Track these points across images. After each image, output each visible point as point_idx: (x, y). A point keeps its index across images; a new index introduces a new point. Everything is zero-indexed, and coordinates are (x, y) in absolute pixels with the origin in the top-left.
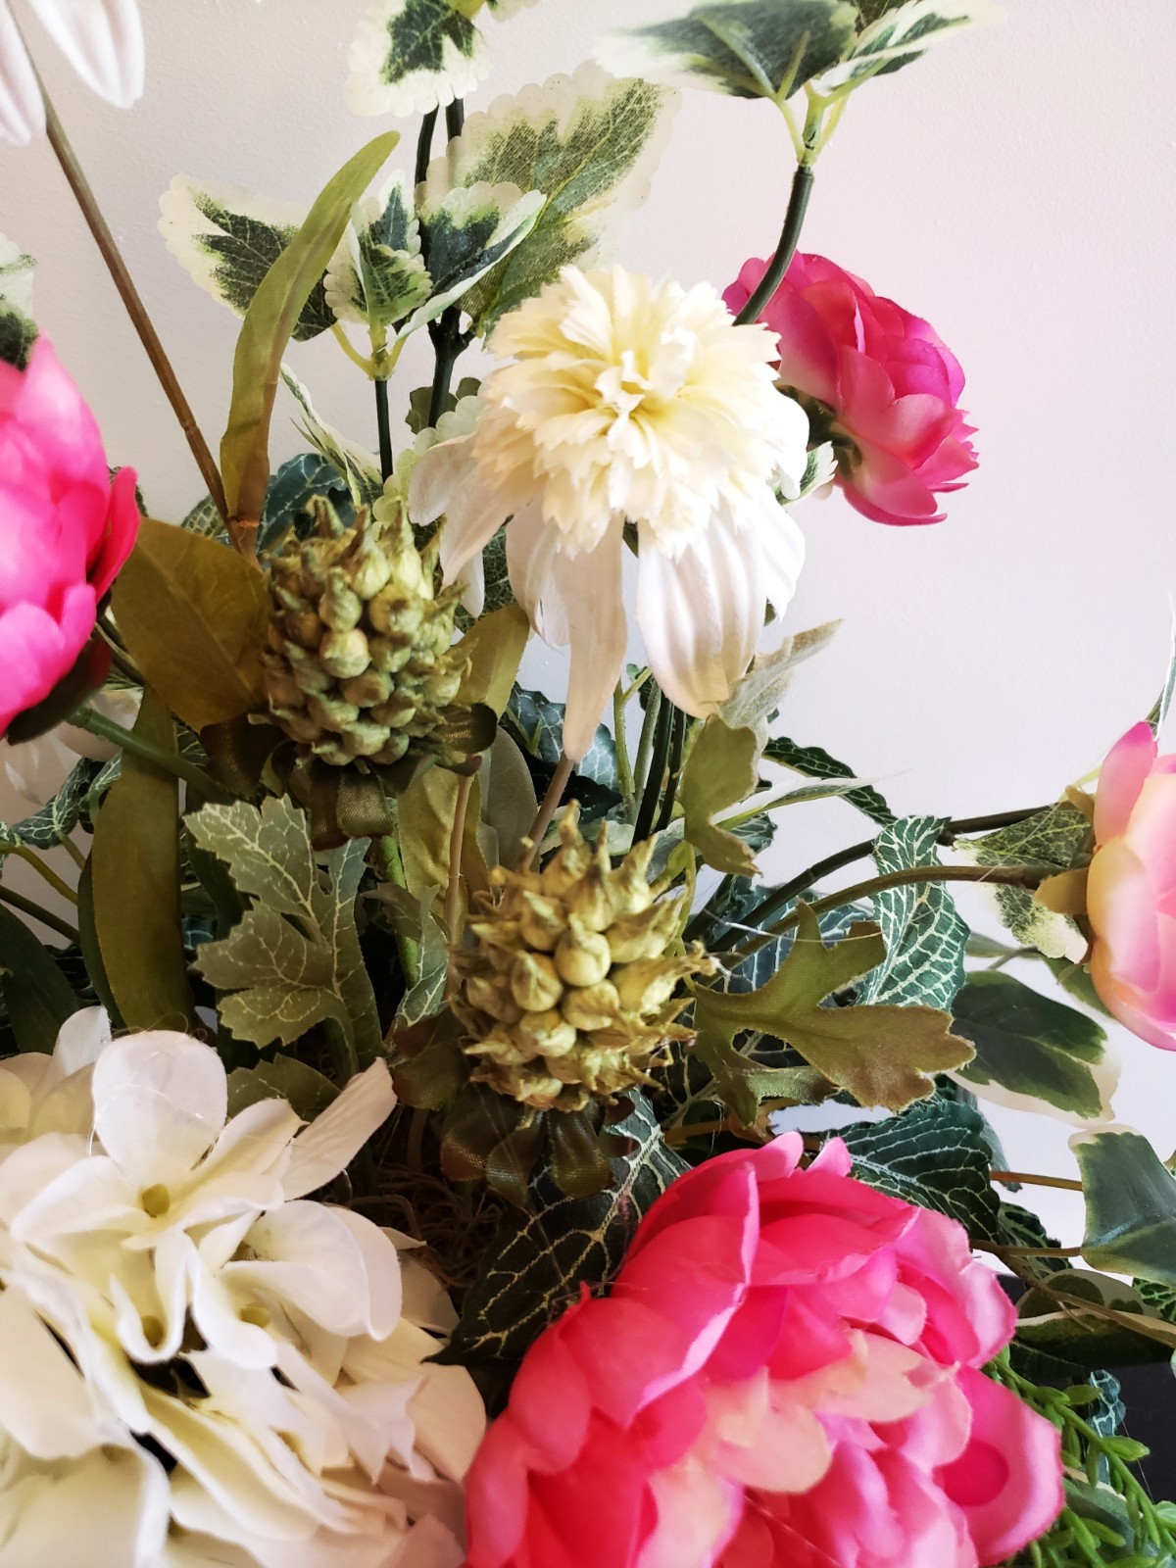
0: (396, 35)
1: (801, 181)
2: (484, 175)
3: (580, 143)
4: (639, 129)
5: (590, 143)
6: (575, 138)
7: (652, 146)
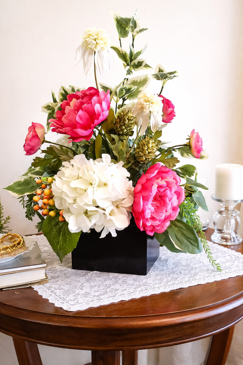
0: (127, 72)
1: (163, 87)
2: (130, 84)
3: (140, 82)
4: (147, 81)
5: (141, 82)
6: (140, 81)
7: (147, 83)
